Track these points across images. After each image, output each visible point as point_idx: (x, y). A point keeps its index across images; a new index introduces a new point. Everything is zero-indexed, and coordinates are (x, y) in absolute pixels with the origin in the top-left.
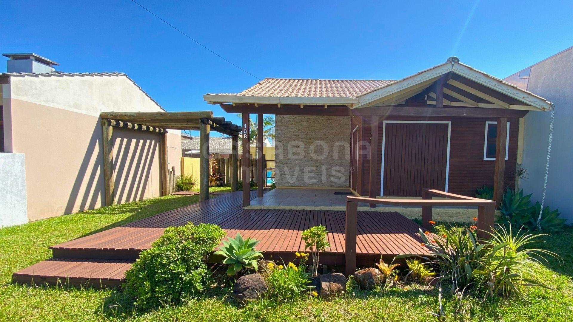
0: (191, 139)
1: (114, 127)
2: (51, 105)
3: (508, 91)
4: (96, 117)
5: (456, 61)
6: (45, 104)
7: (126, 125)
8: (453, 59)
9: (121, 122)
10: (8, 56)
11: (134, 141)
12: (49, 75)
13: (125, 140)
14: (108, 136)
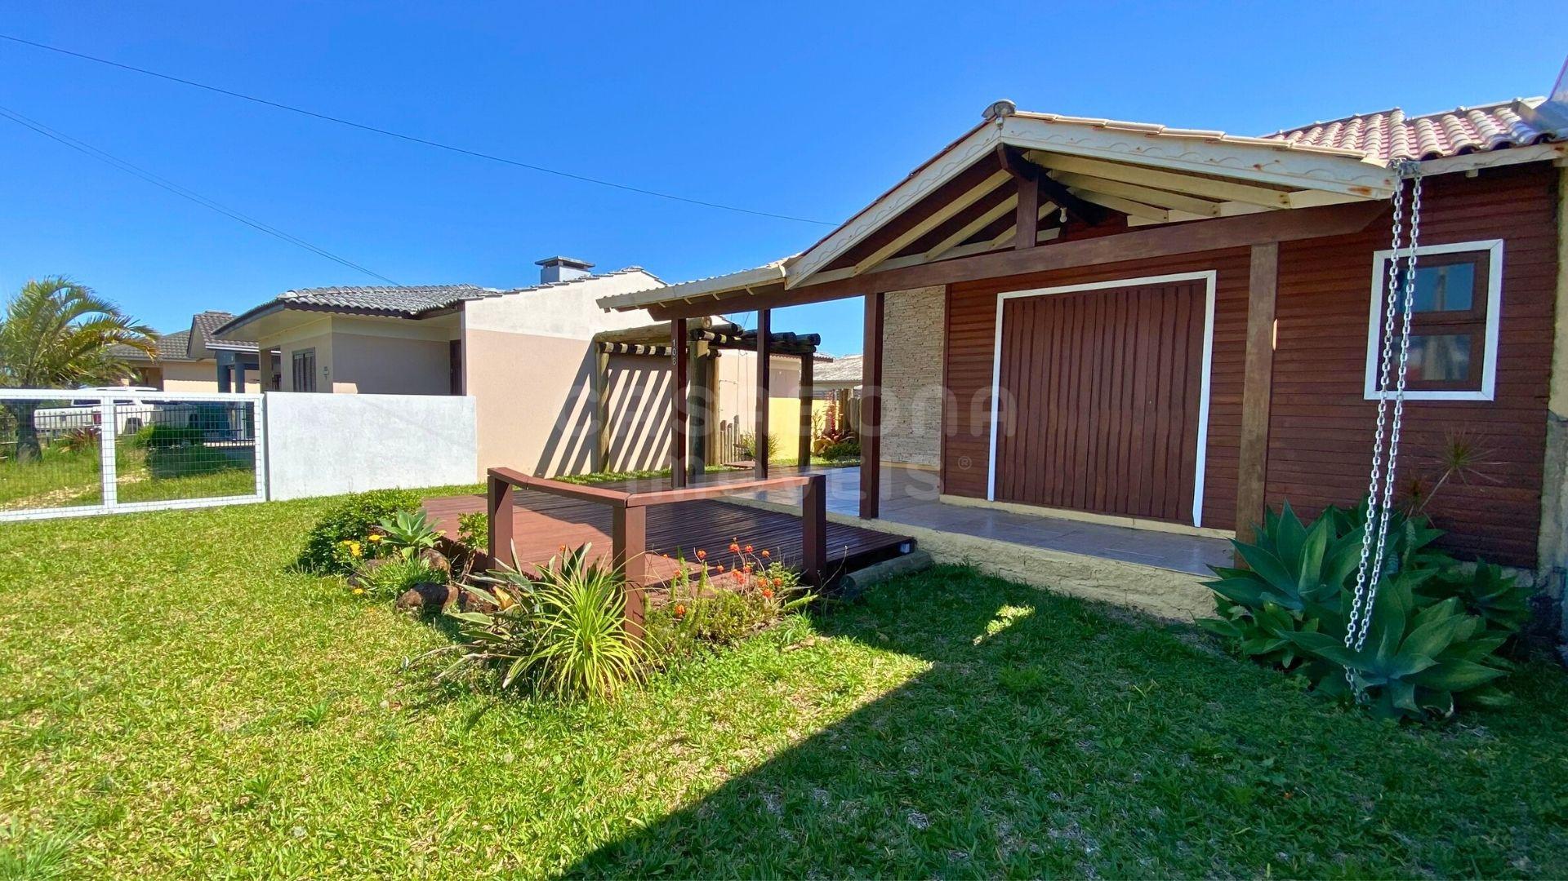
0: (830, 360)
1: (611, 354)
2: (520, 331)
3: (1192, 157)
4: (583, 342)
5: (1005, 111)
6: (512, 331)
7: (632, 349)
8: (997, 110)
9: (623, 345)
10: (541, 264)
11: (654, 374)
12: (580, 280)
13: (638, 373)
14: (601, 368)
